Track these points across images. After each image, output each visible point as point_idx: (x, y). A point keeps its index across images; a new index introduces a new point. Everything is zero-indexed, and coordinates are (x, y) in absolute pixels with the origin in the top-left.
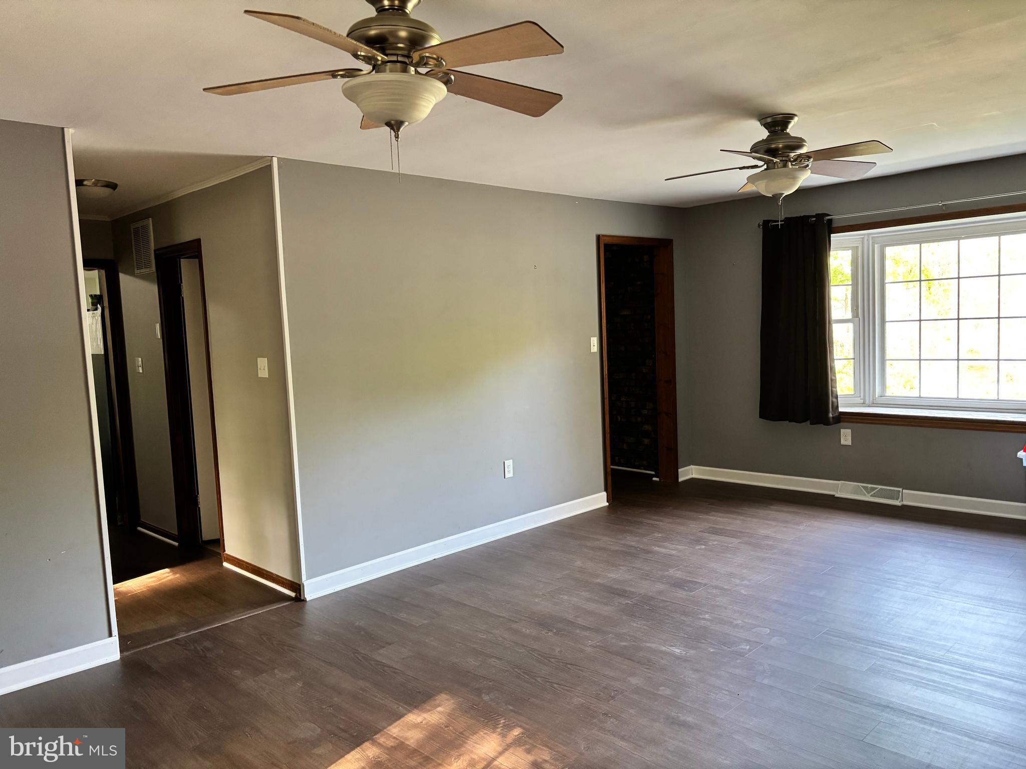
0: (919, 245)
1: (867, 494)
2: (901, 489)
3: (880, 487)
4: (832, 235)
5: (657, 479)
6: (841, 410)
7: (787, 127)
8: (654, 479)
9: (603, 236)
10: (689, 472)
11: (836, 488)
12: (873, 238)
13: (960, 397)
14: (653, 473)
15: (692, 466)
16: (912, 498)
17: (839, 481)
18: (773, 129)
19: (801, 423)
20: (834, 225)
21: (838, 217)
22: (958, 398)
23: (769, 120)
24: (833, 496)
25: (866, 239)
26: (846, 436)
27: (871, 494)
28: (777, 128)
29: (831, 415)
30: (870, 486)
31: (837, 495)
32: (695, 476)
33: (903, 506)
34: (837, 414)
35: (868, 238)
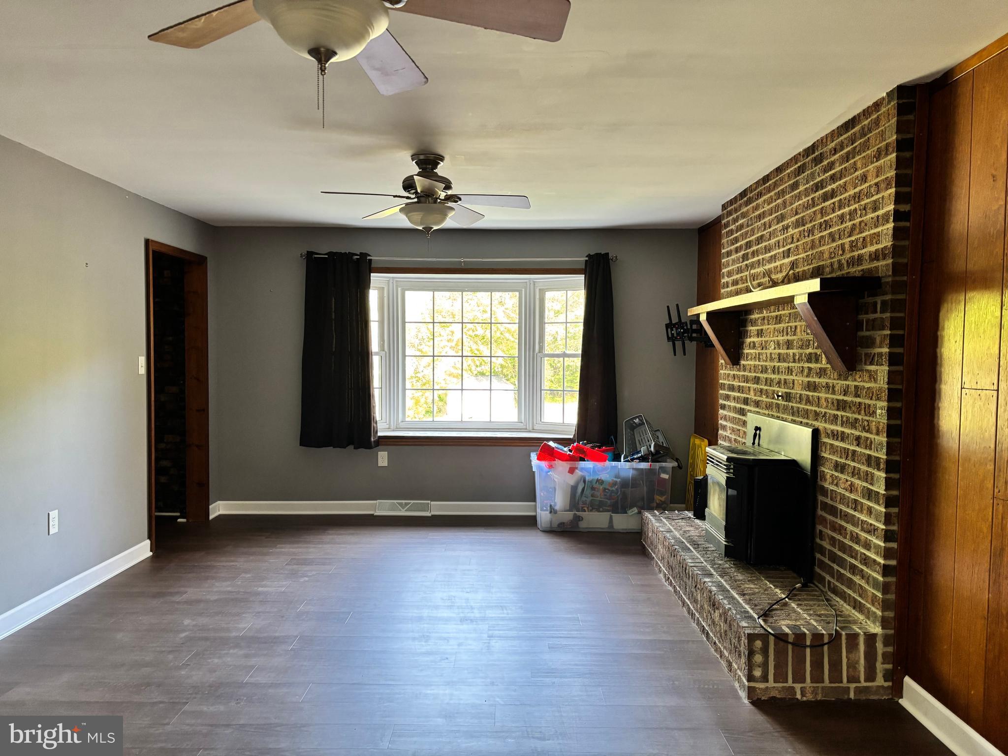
0: (432, 292)
1: (402, 509)
2: (429, 502)
3: (412, 502)
4: (371, 274)
5: (184, 520)
6: (380, 434)
7: (436, 168)
8: (179, 520)
9: (152, 241)
10: (219, 508)
11: (374, 507)
12: (397, 281)
13: (463, 420)
14: (178, 514)
15: (219, 502)
16: (438, 508)
17: (376, 500)
18: (424, 166)
19: (345, 448)
20: (373, 265)
21: (376, 258)
22: (462, 421)
23: (422, 157)
24: (372, 515)
25: (391, 281)
26: (383, 458)
27: (405, 509)
28: (428, 166)
29: (372, 440)
30: (404, 501)
31: (376, 514)
32: (222, 512)
33: (433, 516)
34: (377, 438)
35: (393, 280)
